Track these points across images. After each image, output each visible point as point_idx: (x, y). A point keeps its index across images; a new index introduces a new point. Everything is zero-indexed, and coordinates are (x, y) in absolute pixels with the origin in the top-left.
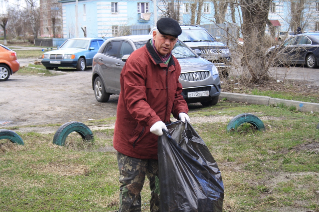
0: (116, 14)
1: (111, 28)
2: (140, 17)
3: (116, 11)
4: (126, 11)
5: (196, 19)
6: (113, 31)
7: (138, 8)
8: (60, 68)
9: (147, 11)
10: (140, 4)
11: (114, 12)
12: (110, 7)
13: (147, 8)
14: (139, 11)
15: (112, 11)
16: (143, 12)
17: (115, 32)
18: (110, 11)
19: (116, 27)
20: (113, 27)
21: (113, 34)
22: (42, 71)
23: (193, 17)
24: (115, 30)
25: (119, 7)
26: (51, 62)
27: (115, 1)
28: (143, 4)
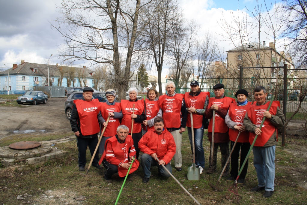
2: (34, 83)
4: (29, 80)
5: (60, 84)
6: (23, 88)
8: (24, 104)
9: (37, 80)
12: (22, 78)
14: (34, 80)
15: (23, 80)
16: (36, 81)
18: (22, 80)
19: (24, 86)
20: (23, 86)
22: (16, 105)
23: (59, 84)
26: (21, 101)
27: (24, 76)
28: (36, 78)
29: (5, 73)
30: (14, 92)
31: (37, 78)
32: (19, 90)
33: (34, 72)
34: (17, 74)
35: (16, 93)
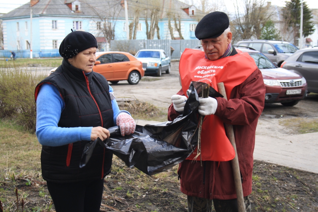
0: (56, 30)
1: (52, 42)
3: (56, 28)
6: (53, 44)
7: (74, 25)
10: (75, 23)
11: (54, 29)
12: (51, 25)
13: (80, 25)
14: (74, 28)
15: (53, 27)
17: (55, 46)
18: (51, 28)
19: (56, 41)
21: (53, 47)
24: (55, 43)
25: (58, 25)
27: (54, 19)
28: (77, 22)
29: (15, 15)
30: (39, 54)
31: (80, 22)
32: (46, 48)
33: (74, 11)
34: (41, 15)
35: (43, 55)
